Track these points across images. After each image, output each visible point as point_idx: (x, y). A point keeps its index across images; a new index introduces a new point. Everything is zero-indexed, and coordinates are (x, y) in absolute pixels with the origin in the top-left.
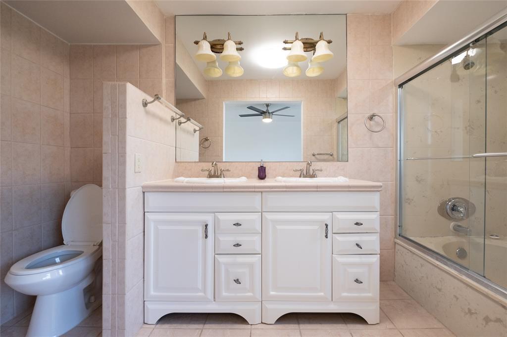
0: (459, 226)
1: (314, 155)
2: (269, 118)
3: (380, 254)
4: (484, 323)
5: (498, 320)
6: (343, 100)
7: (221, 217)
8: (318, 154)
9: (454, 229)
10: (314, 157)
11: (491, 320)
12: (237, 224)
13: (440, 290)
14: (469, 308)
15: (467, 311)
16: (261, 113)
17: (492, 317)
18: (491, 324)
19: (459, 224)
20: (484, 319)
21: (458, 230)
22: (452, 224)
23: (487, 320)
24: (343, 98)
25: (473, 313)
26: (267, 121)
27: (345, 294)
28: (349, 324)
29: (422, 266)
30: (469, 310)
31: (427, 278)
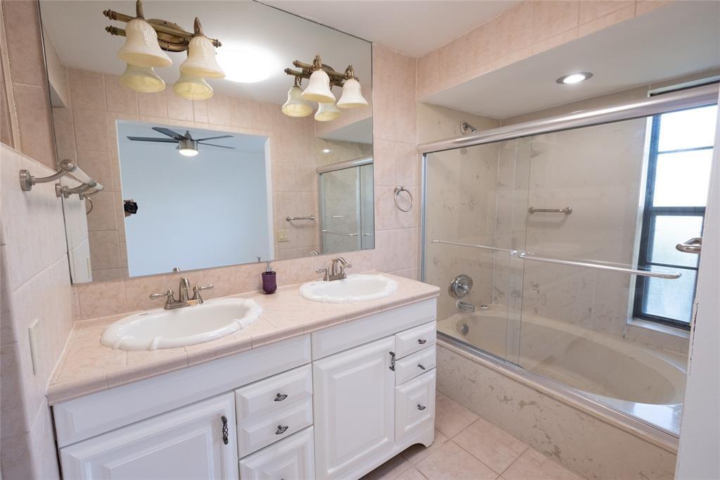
0: (462, 303)
1: (288, 220)
2: (193, 149)
3: (436, 367)
4: (519, 407)
5: (532, 403)
6: (324, 142)
7: (247, 393)
8: (294, 219)
9: (460, 307)
10: (288, 222)
11: (526, 404)
12: (279, 397)
13: (474, 382)
14: (505, 396)
15: (503, 398)
16: (176, 138)
17: (527, 402)
18: (525, 407)
19: (462, 300)
20: (520, 404)
21: (462, 307)
22: (458, 302)
23: (522, 404)
24: (324, 140)
25: (509, 400)
26: (188, 153)
27: (408, 428)
28: (409, 458)
29: (452, 358)
30: (505, 398)
31: (459, 370)
